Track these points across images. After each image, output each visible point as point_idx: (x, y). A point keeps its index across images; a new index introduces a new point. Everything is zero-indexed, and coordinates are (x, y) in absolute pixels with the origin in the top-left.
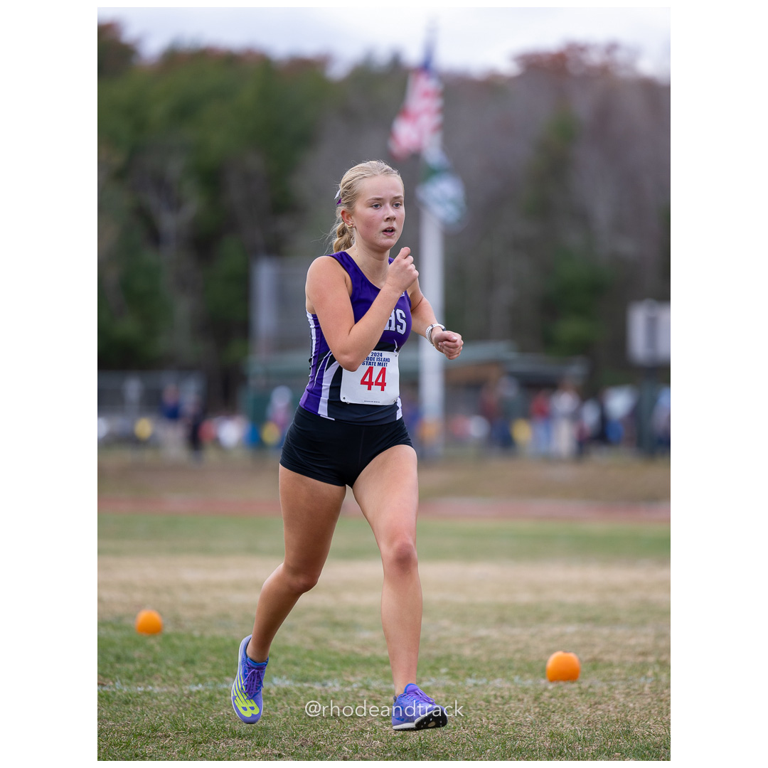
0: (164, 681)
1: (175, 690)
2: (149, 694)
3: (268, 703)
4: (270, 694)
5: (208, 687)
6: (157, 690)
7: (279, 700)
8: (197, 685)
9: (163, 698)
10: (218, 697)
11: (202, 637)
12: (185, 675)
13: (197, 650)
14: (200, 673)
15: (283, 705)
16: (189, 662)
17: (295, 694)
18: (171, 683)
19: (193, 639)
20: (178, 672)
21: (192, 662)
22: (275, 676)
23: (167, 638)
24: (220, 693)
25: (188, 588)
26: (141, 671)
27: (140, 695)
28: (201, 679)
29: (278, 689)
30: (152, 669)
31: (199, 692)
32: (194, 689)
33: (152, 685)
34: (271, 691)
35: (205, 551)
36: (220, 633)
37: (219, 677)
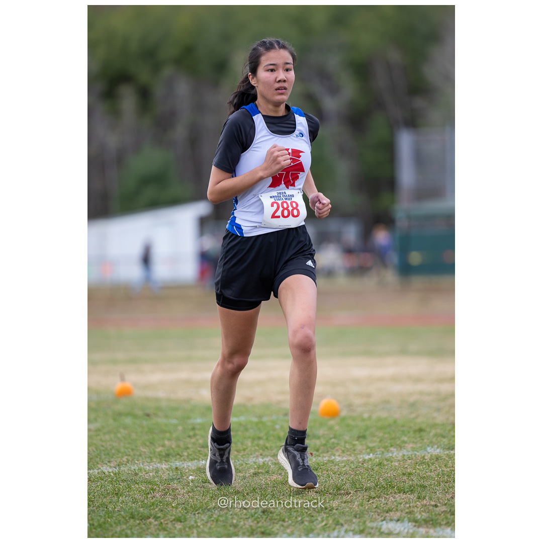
0: (343, 452)
1: (352, 458)
2: (333, 462)
3: (424, 466)
4: (426, 460)
5: (377, 456)
6: (338, 459)
7: (433, 464)
8: (369, 454)
9: (343, 465)
10: (385, 463)
11: (370, 418)
12: (359, 447)
13: (367, 428)
14: (371, 445)
15: (436, 467)
16: (362, 437)
17: (445, 459)
18: (348, 453)
19: (363, 420)
20: (354, 445)
21: (364, 437)
22: (428, 446)
23: (344, 419)
24: (387, 460)
25: (357, 381)
26: (325, 445)
27: (326, 463)
28: (372, 450)
29: (431, 455)
30: (333, 443)
31: (370, 459)
32: (367, 457)
33: (334, 455)
34: (426, 458)
35: (367, 353)
36: (384, 415)
37: (385, 447)
